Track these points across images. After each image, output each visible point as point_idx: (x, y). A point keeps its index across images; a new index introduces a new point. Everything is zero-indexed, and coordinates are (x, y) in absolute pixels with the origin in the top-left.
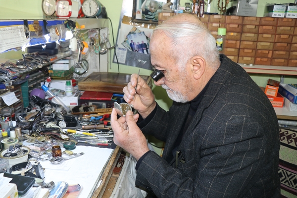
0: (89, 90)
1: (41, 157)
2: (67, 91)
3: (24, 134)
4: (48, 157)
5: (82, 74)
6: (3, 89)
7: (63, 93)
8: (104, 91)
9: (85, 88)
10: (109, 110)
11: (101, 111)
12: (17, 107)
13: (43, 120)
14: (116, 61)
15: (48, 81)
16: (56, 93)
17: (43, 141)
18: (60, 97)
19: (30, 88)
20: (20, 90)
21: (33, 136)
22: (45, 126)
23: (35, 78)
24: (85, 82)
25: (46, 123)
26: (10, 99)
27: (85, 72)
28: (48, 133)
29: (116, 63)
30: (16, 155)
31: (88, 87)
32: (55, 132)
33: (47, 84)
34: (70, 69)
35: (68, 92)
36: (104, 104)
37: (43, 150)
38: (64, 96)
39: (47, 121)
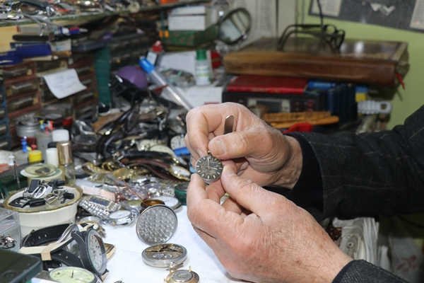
0: (250, 72)
1: (113, 216)
2: (198, 72)
3: (86, 161)
4: (130, 217)
5: (236, 42)
6: (45, 54)
7: (189, 79)
8: (287, 73)
9: (240, 67)
10: (297, 116)
11: (277, 119)
12: (83, 107)
13: (135, 131)
14: (316, 10)
15: (156, 50)
16: (173, 78)
17: (127, 180)
18: (182, 87)
19: (115, 67)
20: (92, 69)
21: (106, 168)
22: (135, 145)
23: (126, 43)
24: (242, 53)
25: (139, 140)
26: (64, 83)
27: (241, 39)
28: (140, 161)
29: (315, 15)
30: (41, 203)
31: (247, 65)
32: (158, 160)
33: (152, 57)
34: (207, 30)
35: (200, 75)
36: (286, 104)
37: (122, 200)
38: (189, 86)
39: (141, 135)
